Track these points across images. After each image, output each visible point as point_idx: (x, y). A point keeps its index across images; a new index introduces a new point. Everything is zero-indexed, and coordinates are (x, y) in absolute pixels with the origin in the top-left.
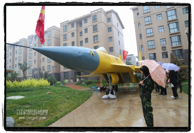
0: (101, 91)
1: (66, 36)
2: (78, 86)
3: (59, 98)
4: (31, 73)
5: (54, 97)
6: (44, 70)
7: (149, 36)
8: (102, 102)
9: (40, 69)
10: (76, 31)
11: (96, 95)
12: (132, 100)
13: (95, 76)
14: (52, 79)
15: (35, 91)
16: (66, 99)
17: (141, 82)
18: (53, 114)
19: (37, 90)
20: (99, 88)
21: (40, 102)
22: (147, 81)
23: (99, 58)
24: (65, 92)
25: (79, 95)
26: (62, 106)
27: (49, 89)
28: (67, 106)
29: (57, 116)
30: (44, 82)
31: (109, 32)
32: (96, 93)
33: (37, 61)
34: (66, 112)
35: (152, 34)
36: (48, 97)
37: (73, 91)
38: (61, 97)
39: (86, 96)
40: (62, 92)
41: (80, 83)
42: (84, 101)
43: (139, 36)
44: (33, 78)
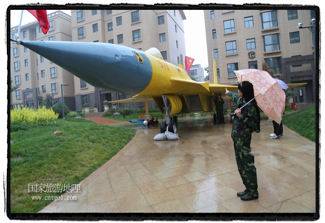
0: (149, 127)
1: (83, 31)
2: (107, 118)
3: (78, 141)
4: (21, 97)
5: (68, 140)
6: (44, 91)
7: (228, 33)
8: (155, 146)
9: (37, 90)
10: (100, 21)
11: (142, 134)
12: (206, 141)
13: (139, 101)
14: (61, 108)
15: (31, 130)
16: (91, 143)
17: (238, 111)
18: (68, 171)
19: (34, 128)
20: (145, 122)
21: (42, 151)
22: (249, 109)
23: (151, 67)
24: (86, 131)
25: (113, 134)
26: (84, 156)
27: (57, 126)
28: (94, 156)
29: (77, 174)
30: (47, 113)
31: (159, 24)
32: (142, 130)
33: (30, 76)
34: (92, 167)
35: (233, 31)
36: (57, 140)
37: (101, 128)
38: (80, 139)
39: (125, 136)
40: (81, 130)
41: (111, 113)
42: (123, 144)
43: (211, 32)
44: (24, 107)
